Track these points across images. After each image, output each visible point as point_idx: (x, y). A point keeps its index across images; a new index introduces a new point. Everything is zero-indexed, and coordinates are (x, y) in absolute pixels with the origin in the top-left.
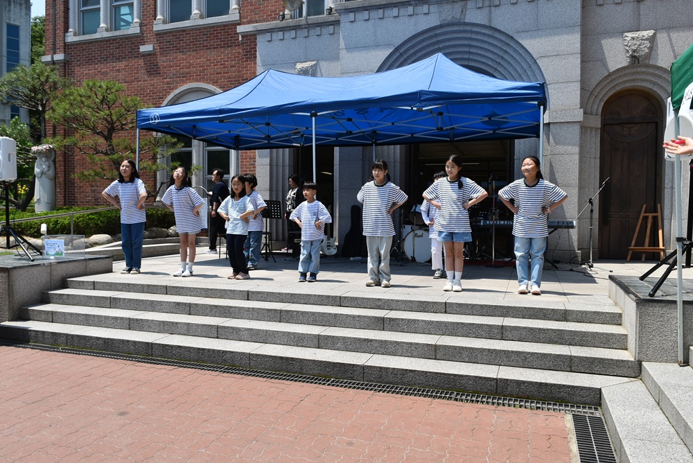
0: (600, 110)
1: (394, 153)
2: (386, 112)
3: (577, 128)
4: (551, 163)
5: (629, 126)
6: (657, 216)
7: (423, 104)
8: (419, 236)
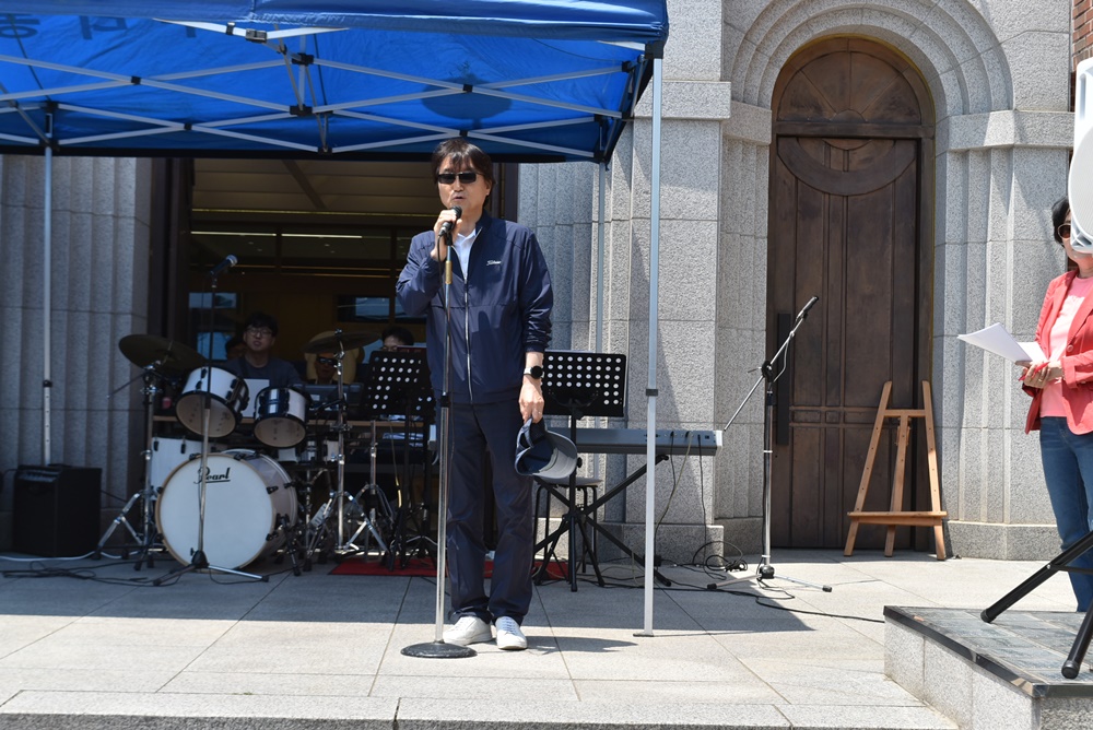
0: (769, 91)
1: (117, 186)
2: (101, 39)
3: (711, 142)
4: (636, 245)
5: (845, 144)
6: (923, 419)
7: (270, 16)
8: (217, 479)
